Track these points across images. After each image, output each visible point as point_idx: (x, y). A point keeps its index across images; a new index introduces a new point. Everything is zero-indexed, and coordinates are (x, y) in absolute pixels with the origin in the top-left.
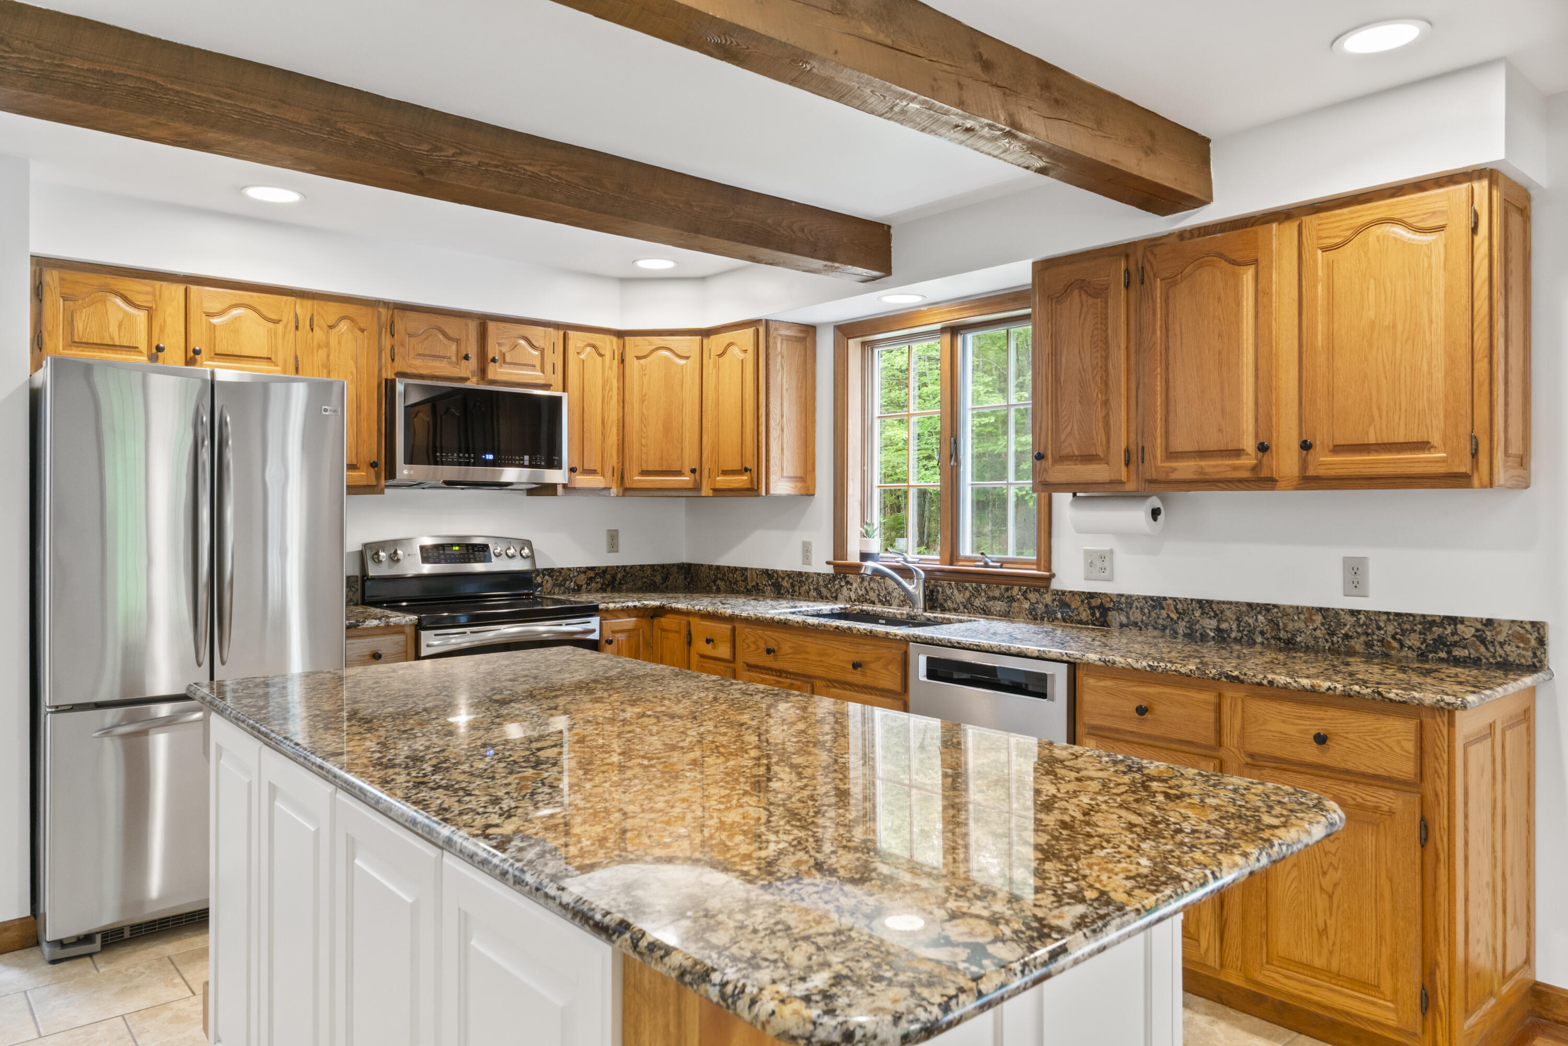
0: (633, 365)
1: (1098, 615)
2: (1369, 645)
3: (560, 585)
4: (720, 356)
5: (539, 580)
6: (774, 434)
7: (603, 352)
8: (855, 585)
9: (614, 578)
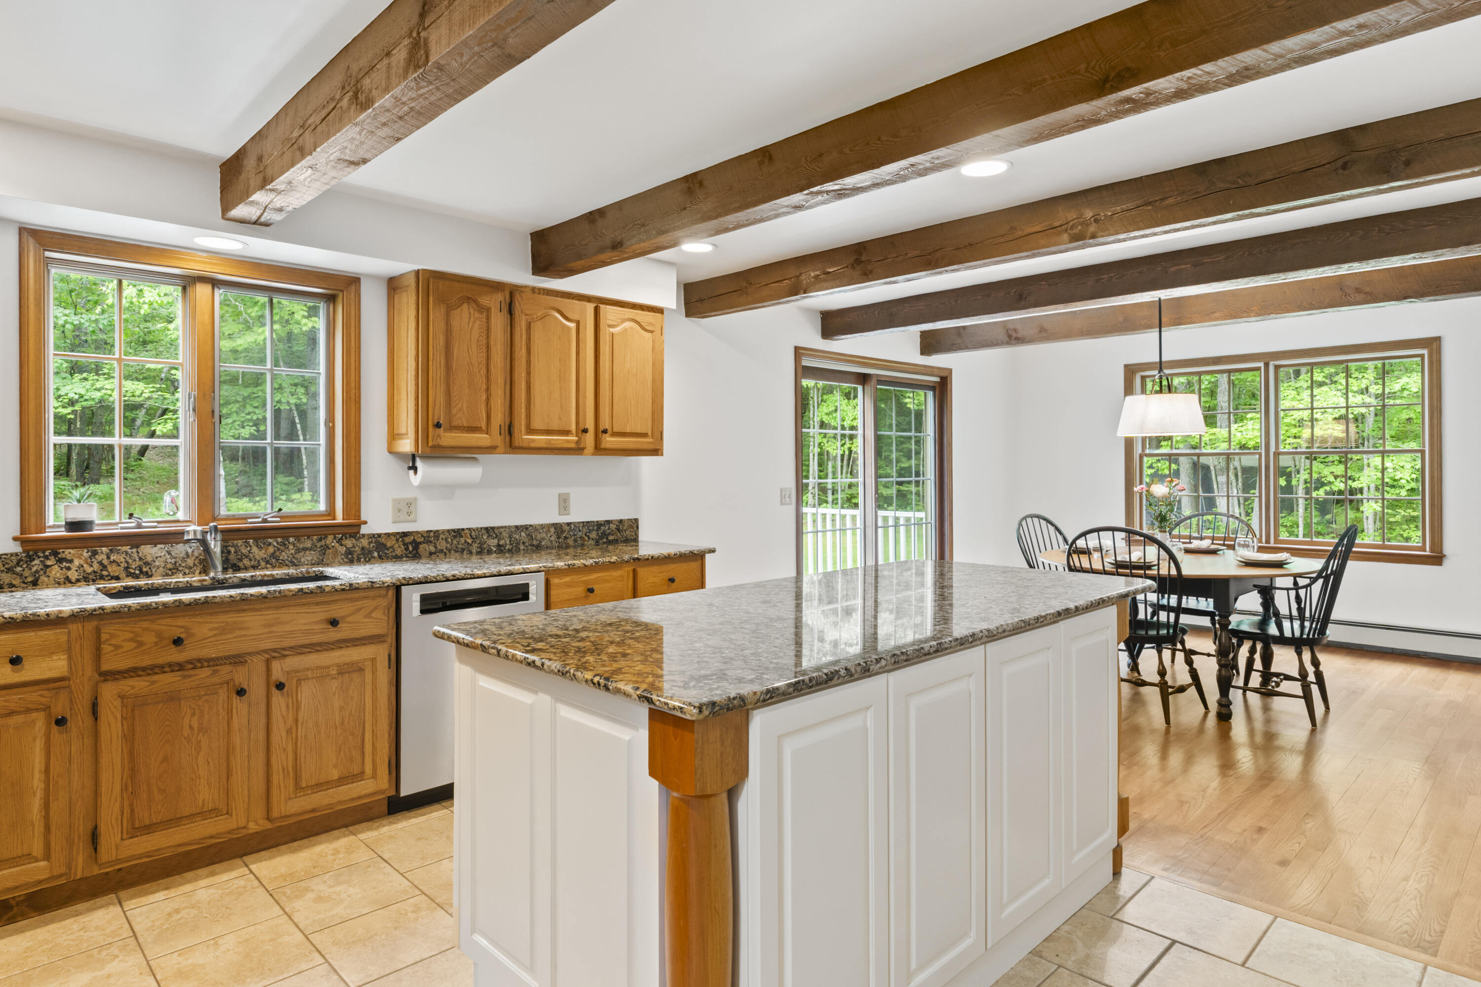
1: (411, 548)
2: (575, 541)
8: (77, 562)
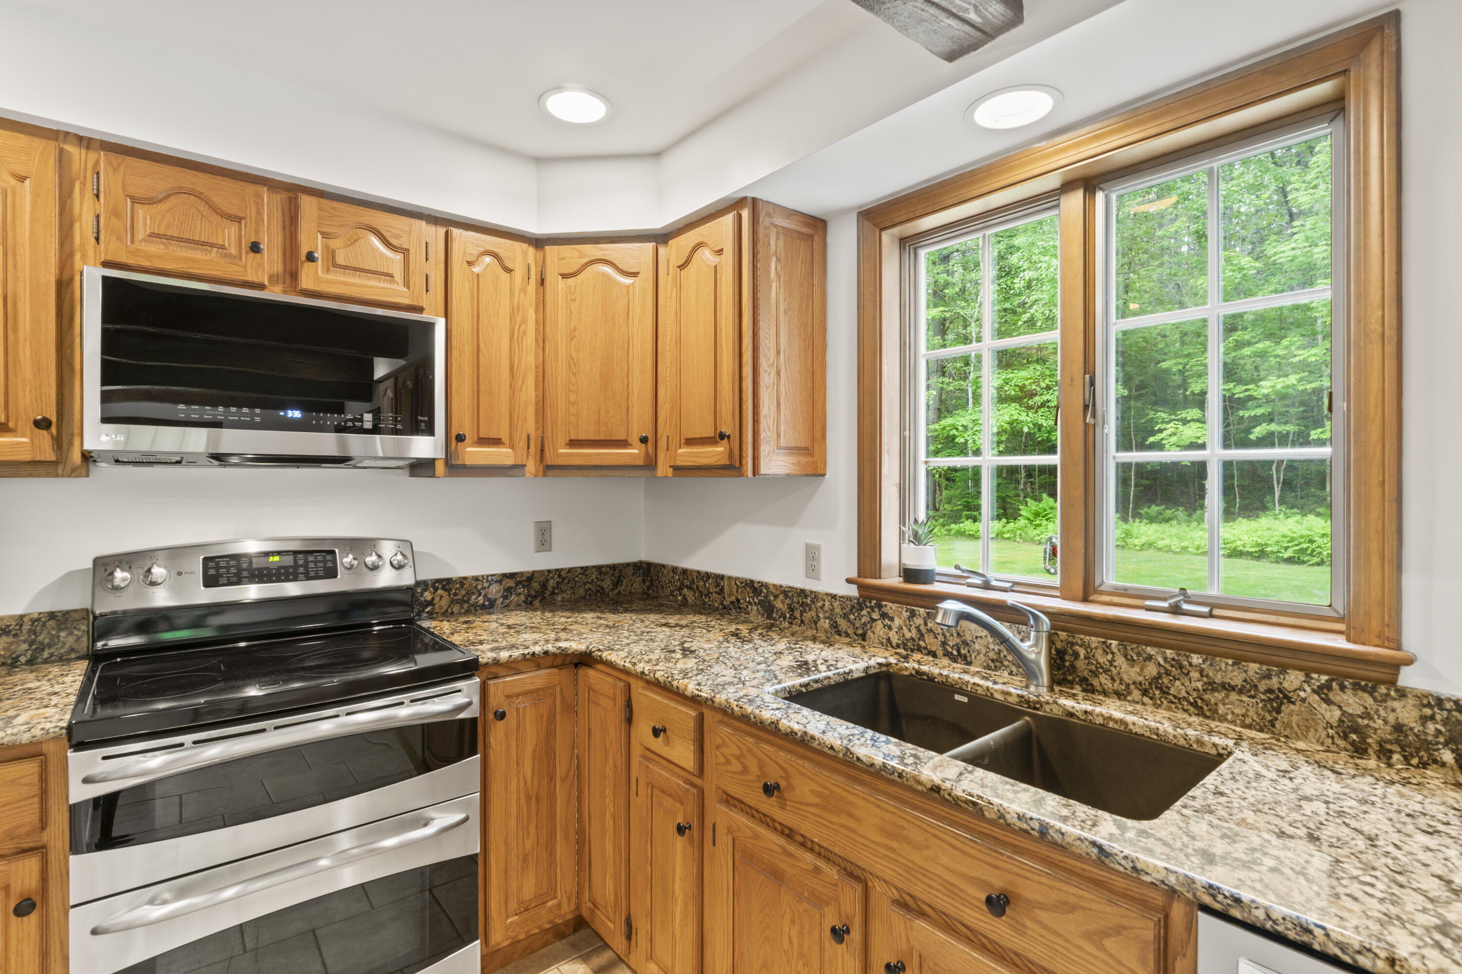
0: (557, 286)
3: (461, 602)
4: (682, 267)
5: (428, 596)
6: (766, 379)
7: (510, 266)
8: (897, 622)
9: (544, 586)
